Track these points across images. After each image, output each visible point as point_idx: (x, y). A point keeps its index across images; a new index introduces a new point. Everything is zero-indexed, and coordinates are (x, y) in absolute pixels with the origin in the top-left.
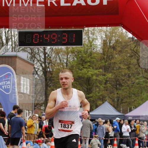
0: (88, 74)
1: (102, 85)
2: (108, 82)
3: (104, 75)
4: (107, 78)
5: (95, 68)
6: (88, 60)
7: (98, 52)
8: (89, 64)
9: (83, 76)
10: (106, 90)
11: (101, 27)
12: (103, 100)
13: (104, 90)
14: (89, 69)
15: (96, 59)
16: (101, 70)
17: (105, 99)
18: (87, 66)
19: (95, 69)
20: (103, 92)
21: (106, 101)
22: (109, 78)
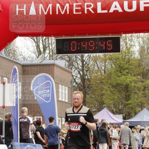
0: (126, 81)
1: (141, 92)
2: (147, 89)
3: (143, 82)
4: (145, 85)
5: (133, 74)
6: (127, 67)
7: (136, 59)
8: (128, 71)
9: (121, 83)
10: (145, 97)
11: (138, 34)
12: (141, 107)
13: (143, 97)
14: (127, 76)
15: (134, 66)
16: (139, 77)
17: (144, 106)
18: (125, 73)
19: (133, 76)
20: (142, 99)
21: (145, 107)
22: (148, 85)
